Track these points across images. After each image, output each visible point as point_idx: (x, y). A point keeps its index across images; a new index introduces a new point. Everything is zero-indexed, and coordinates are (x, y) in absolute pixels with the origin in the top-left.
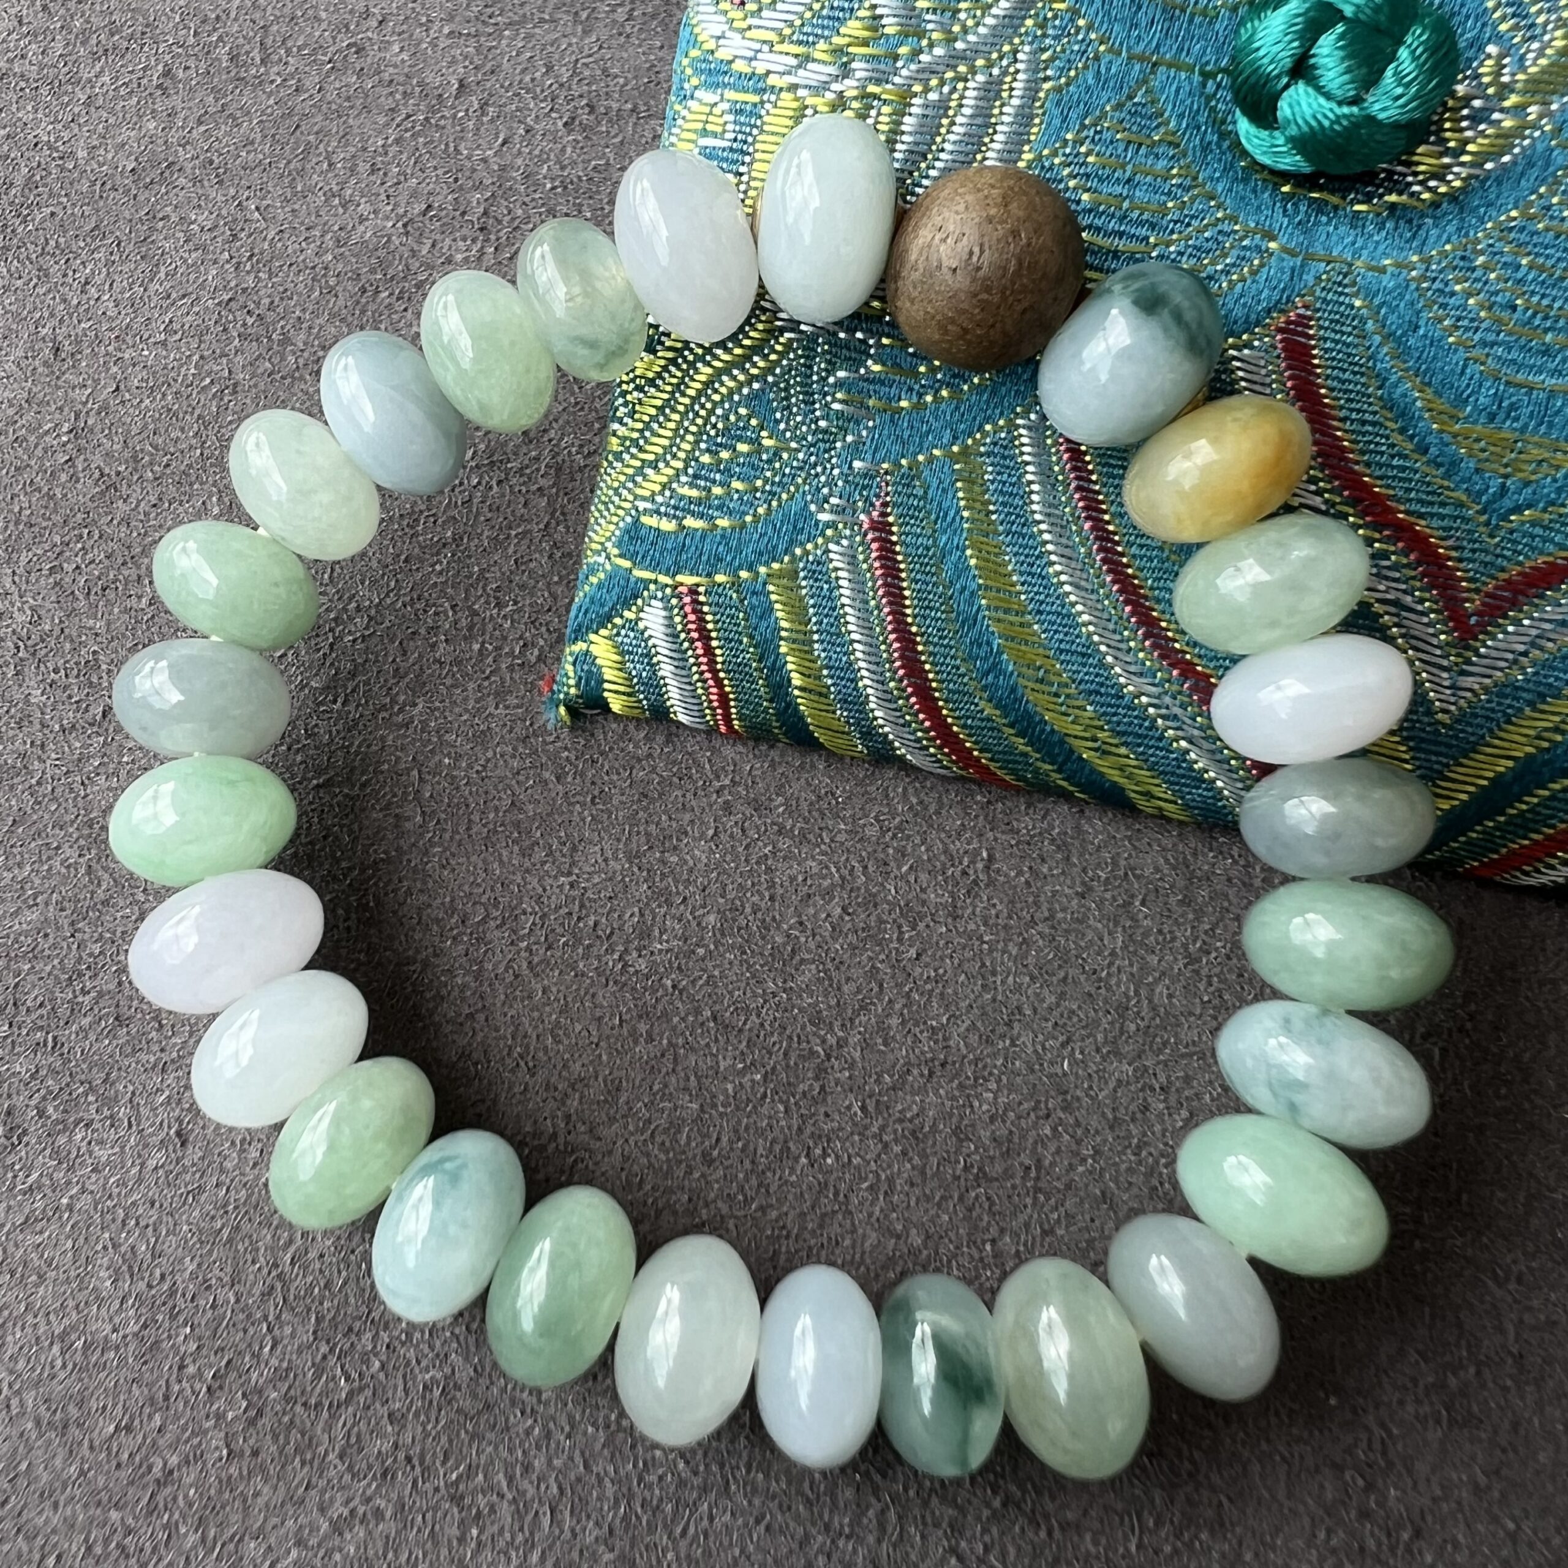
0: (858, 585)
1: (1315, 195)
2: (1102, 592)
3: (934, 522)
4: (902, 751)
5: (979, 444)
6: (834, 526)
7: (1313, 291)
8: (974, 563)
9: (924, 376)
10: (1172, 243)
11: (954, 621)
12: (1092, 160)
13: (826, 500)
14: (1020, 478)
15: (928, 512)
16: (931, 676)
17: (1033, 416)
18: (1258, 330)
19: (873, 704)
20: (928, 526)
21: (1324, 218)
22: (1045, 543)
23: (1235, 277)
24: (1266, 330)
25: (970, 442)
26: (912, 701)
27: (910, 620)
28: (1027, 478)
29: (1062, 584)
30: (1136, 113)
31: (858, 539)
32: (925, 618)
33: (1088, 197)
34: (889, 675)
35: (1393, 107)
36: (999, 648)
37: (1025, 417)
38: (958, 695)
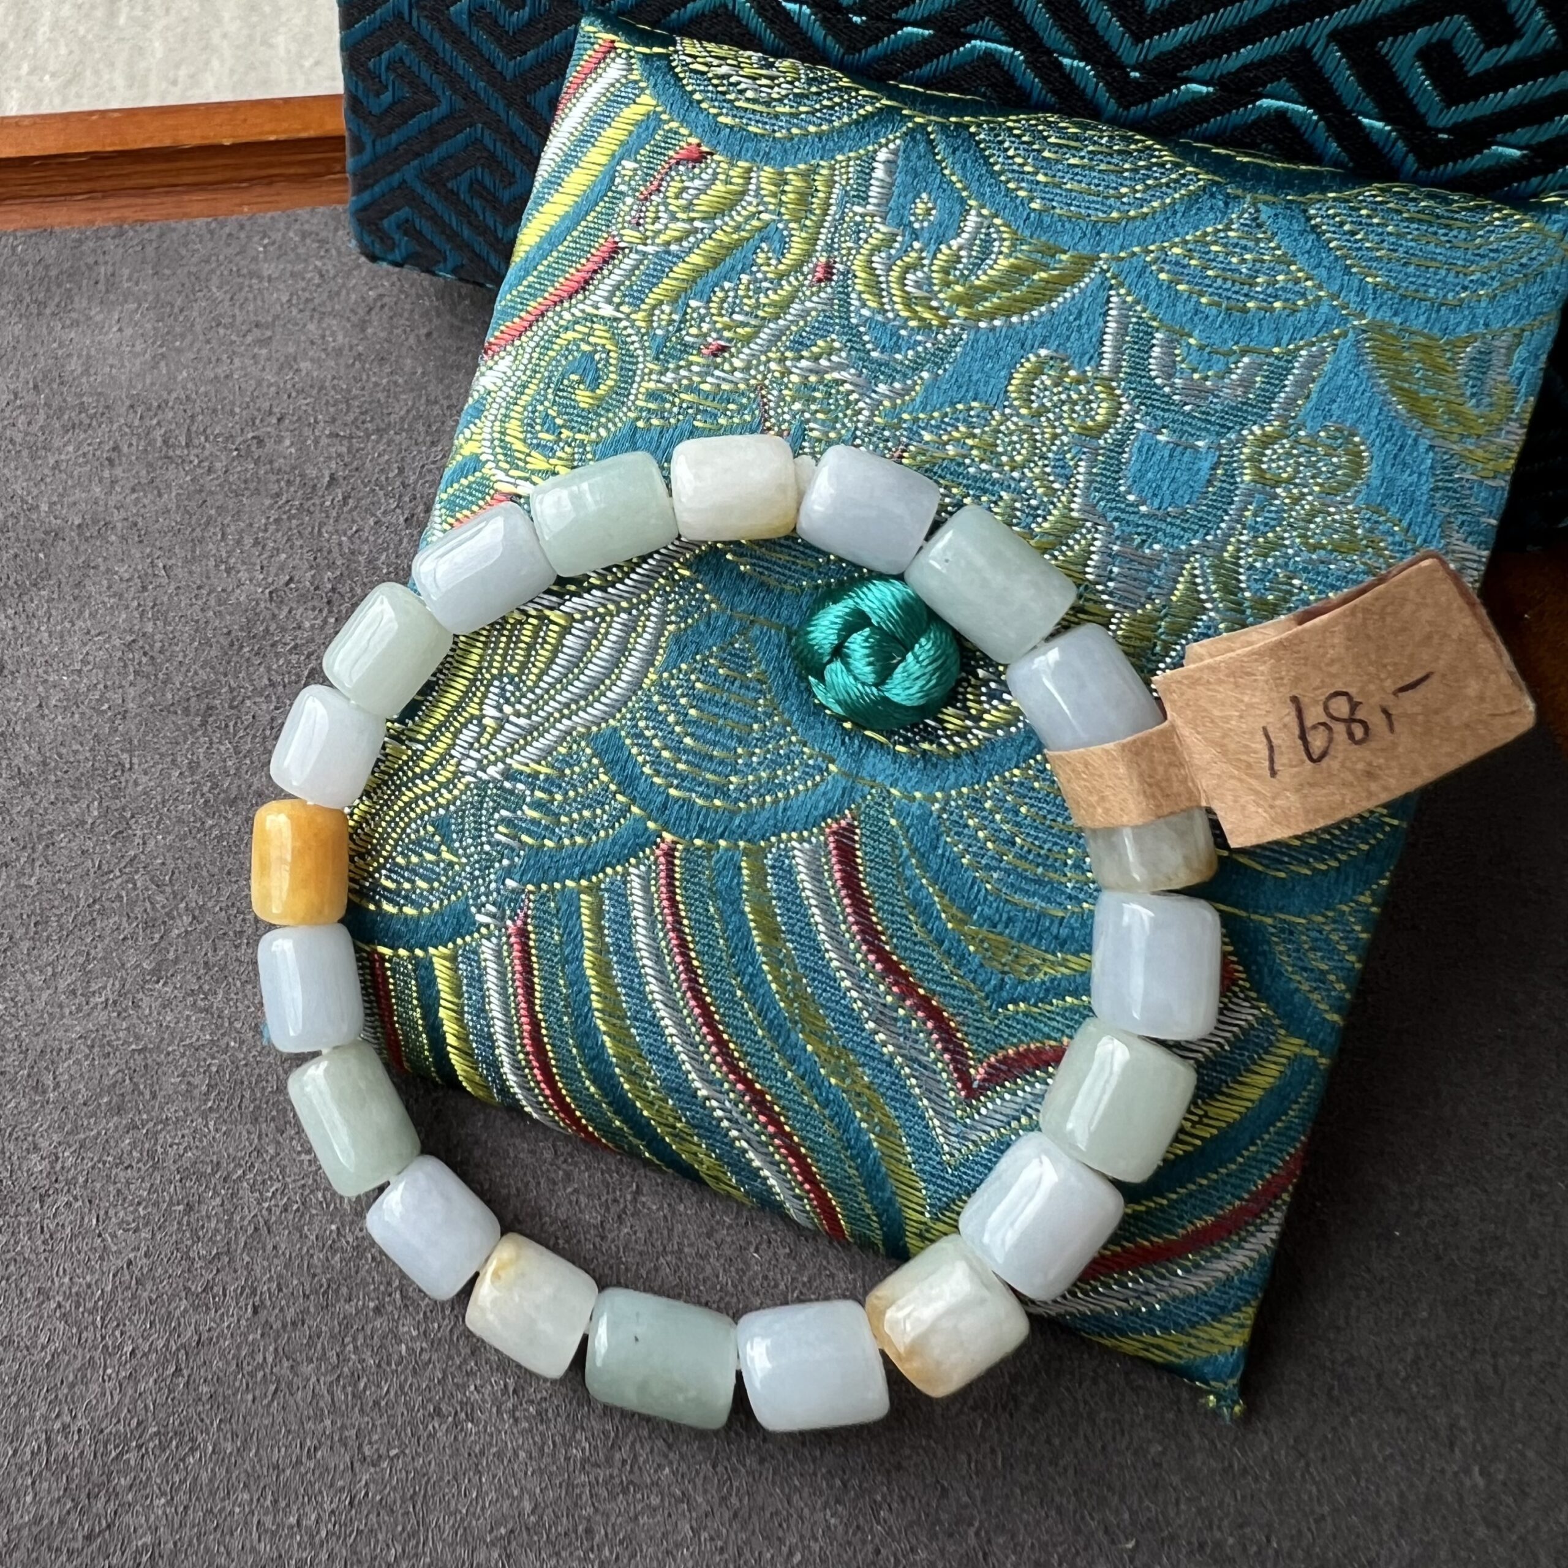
0: (502, 975)
1: (868, 733)
2: (685, 1012)
3: (562, 936)
4: (528, 1109)
5: (600, 881)
6: (487, 926)
7: (858, 807)
8: (589, 972)
9: (565, 824)
10: (754, 754)
11: (570, 1016)
12: (698, 685)
13: (483, 905)
14: (629, 913)
15: (558, 927)
16: (551, 1055)
17: (642, 868)
18: (815, 830)
19: (506, 1069)
20: (557, 938)
21: (872, 752)
22: (644, 966)
23: (801, 787)
24: (822, 831)
25: (594, 879)
26: (536, 1071)
27: (537, 1008)
28: (634, 913)
29: (654, 1000)
30: (735, 655)
31: (504, 939)
32: (549, 1008)
33: (693, 712)
34: (518, 1048)
35: (903, 695)
36: (603, 1042)
37: (637, 867)
38: (570, 1074)
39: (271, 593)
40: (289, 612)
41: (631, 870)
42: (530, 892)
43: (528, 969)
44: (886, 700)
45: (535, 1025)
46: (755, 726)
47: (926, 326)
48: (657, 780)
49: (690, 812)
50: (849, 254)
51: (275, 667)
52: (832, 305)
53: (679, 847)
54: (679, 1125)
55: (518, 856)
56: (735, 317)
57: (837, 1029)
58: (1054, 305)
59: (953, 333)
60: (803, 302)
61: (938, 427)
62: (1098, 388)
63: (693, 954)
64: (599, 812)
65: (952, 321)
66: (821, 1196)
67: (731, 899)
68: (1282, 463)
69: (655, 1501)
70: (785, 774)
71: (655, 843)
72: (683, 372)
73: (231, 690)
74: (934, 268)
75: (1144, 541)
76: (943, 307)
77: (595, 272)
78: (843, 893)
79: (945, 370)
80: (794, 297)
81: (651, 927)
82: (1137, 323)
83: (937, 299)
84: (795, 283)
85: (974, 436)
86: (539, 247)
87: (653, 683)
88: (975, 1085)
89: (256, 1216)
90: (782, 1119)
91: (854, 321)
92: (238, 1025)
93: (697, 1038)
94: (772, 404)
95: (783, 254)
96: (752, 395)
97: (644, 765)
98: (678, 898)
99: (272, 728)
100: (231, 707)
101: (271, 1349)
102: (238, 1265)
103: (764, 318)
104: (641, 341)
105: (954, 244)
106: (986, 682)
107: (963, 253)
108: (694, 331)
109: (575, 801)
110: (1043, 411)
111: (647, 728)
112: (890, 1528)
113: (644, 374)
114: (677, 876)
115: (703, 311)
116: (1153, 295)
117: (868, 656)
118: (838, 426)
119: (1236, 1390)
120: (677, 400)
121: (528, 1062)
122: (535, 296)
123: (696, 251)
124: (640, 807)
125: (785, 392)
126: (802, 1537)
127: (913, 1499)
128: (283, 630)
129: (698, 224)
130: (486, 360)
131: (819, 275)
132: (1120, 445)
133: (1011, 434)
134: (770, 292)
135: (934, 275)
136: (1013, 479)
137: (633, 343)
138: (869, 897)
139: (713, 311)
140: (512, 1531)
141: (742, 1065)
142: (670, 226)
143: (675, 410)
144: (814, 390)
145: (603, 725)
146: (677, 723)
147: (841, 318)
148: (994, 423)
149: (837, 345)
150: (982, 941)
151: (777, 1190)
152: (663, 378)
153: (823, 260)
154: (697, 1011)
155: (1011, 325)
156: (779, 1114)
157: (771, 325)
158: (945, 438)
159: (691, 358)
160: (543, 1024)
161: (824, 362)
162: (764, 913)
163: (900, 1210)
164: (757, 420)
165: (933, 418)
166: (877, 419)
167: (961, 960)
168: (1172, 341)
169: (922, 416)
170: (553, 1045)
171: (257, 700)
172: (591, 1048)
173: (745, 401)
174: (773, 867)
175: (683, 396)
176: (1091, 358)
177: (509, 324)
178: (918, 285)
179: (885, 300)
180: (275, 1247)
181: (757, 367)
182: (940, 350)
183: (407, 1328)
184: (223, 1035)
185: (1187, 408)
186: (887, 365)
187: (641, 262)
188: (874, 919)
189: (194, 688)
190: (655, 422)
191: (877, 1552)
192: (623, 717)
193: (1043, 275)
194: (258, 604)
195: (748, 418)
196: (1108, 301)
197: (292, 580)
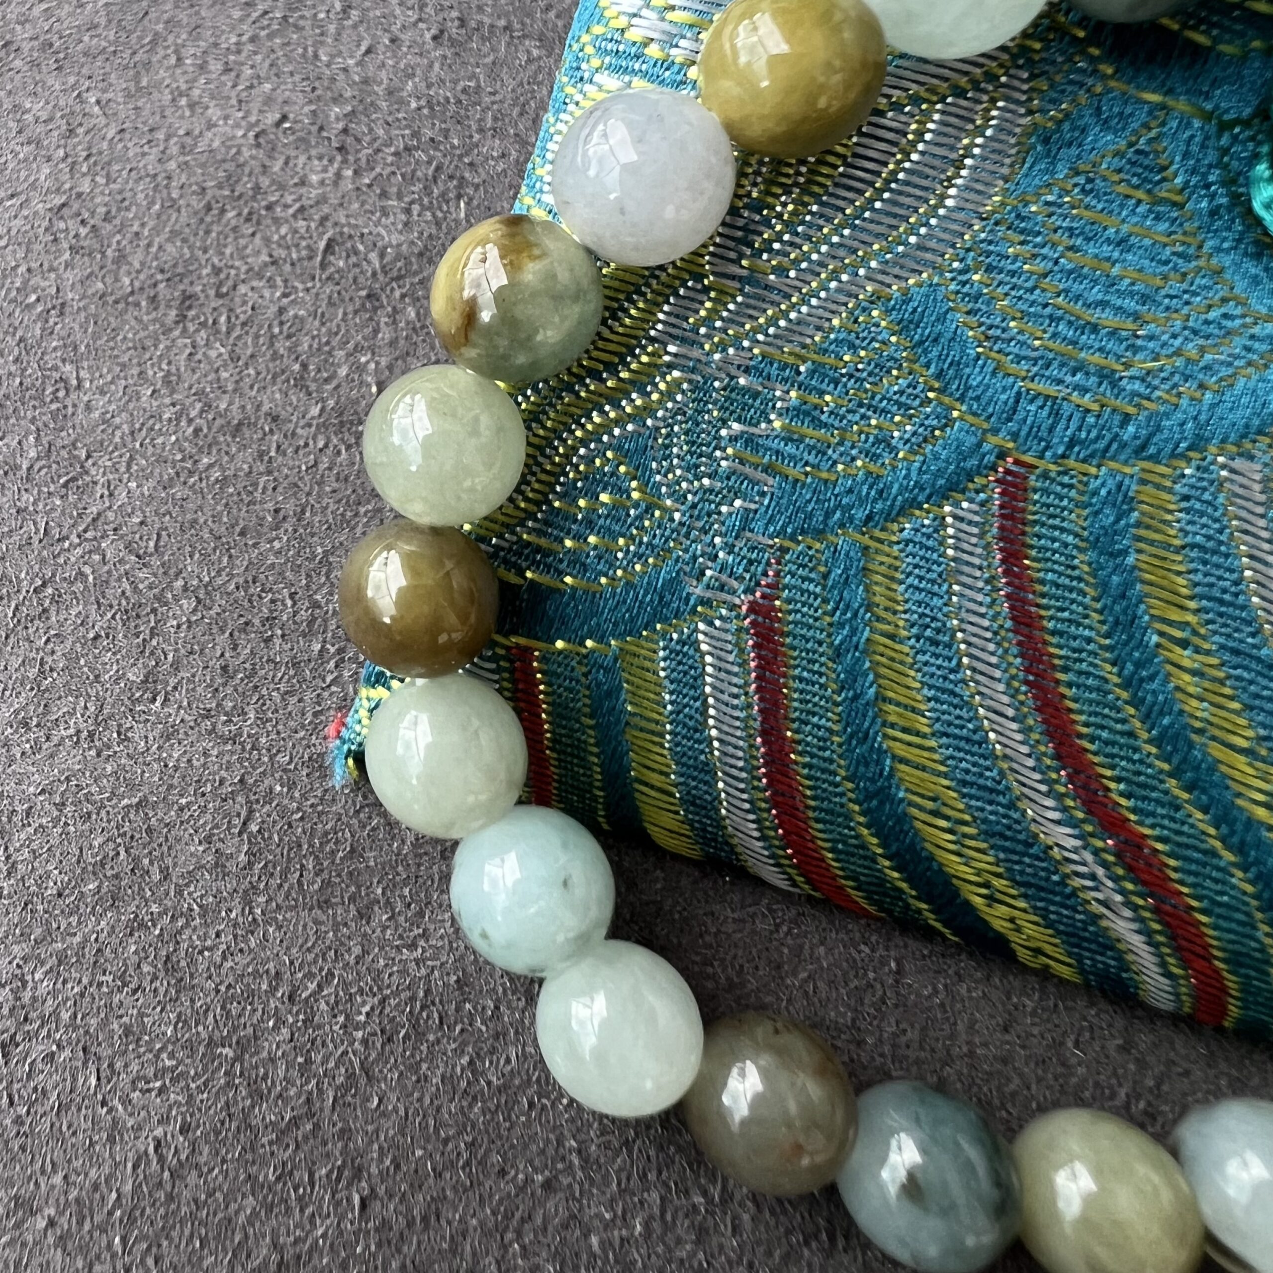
3: (831, 614)
6: (709, 603)
11: (840, 733)
14: (942, 575)
15: (826, 601)
18: (1261, 438)
20: (823, 617)
27: (787, 723)
29: (979, 706)
30: (1136, 164)
32: (806, 723)
38: (832, 816)
39: (257, 136)
40: (286, 163)
41: (952, 510)
49: (1054, 416)
51: (275, 237)
63: (1044, 635)
73: (217, 271)
97: (981, 344)
99: (281, 323)
100: (219, 295)
114: (1026, 517)
124: (970, 411)
128: (282, 187)
170: (809, 778)
171: (255, 283)
172: (873, 781)
174: (1186, 498)
189: (162, 271)
194: (238, 153)
197: (284, 118)
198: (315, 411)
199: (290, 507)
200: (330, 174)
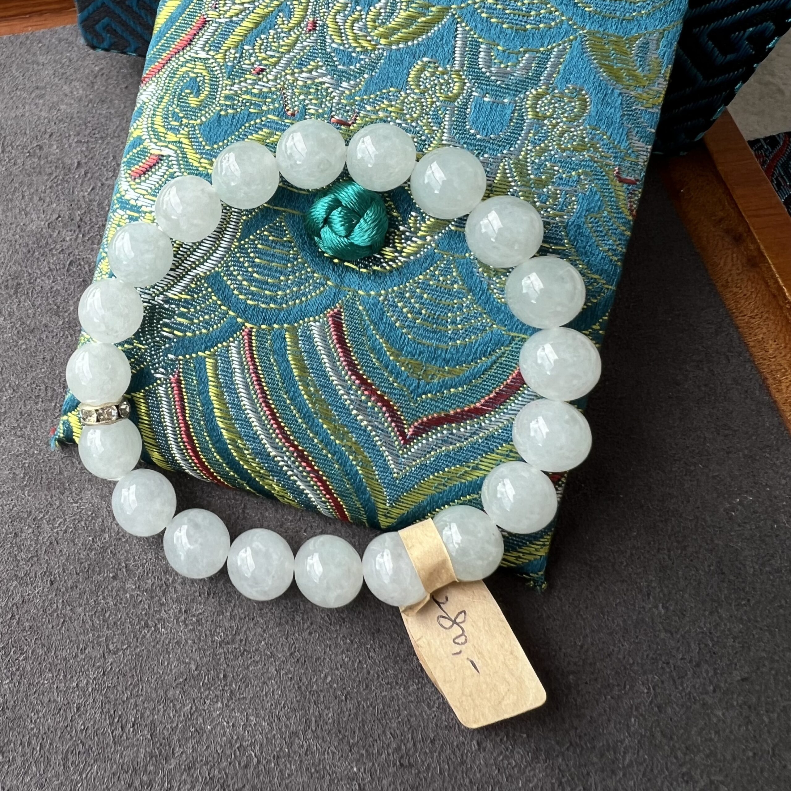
0: (169, 404)
1: (346, 264)
2: (262, 413)
3: (197, 381)
4: (187, 471)
5: (216, 351)
6: (160, 379)
7: (343, 301)
8: (212, 398)
9: (196, 323)
10: (289, 279)
11: (204, 421)
12: (259, 246)
13: (157, 368)
14: (231, 366)
15: (196, 376)
16: (196, 442)
17: (236, 342)
18: (322, 315)
19: (175, 451)
20: (195, 382)
21: (349, 273)
22: (240, 392)
23: (313, 294)
24: (325, 315)
25: (212, 350)
26: (189, 451)
27: (188, 419)
28: (233, 366)
29: (246, 409)
30: (277, 229)
31: (169, 385)
32: (193, 418)
33: (257, 260)
34: (179, 440)
35: (360, 241)
36: (221, 433)
37: (233, 342)
38: (206, 450)
39: (49, 224)
40: (59, 233)
41: (231, 344)
42: (180, 360)
43: (182, 399)
44: (352, 244)
45: (187, 427)
46: (289, 265)
47: (365, 51)
48: (241, 297)
49: (258, 312)
50: (324, 15)
51: (52, 261)
52: (317, 43)
53: (254, 330)
54: (262, 471)
55: (173, 342)
56: (268, 53)
57: (338, 415)
58: (429, 34)
59: (379, 53)
60: (302, 43)
61: (374, 103)
62: (453, 76)
63: (264, 384)
64: (213, 316)
65: (379, 47)
66: (335, 500)
67: (281, 354)
68: (547, 108)
69: (257, 658)
70: (305, 287)
71: (242, 329)
72: (243, 84)
73: (30, 275)
74: (368, 19)
75: (479, 153)
76: (373, 40)
77: (195, 35)
78: (337, 346)
79: (376, 72)
80: (297, 40)
81: (243, 373)
82: (471, 41)
83: (370, 36)
84: (298, 33)
85: (392, 106)
86: (166, 23)
87: (237, 247)
88: (408, 437)
89: (50, 536)
90: (313, 463)
91: (328, 50)
92: (38, 442)
93: (269, 426)
94: (289, 97)
95: (291, 18)
96: (278, 93)
97: (233, 290)
98: (255, 356)
99: (51, 292)
100: (30, 283)
101: (61, 601)
102: (42, 561)
103: (282, 53)
104: (221, 69)
105: (378, 6)
106: (403, 233)
107: (382, 11)
108: (247, 62)
109: (200, 311)
110: (426, 90)
111: (234, 270)
112: (375, 661)
113: (223, 87)
114: (254, 345)
115: (251, 51)
116: (479, 25)
117: (341, 221)
118: (323, 106)
119: (543, 577)
120: (241, 99)
121: (185, 446)
122: (165, 50)
123: (246, 19)
124: (233, 312)
125: (295, 90)
126: (332, 669)
127: (386, 646)
128: (56, 242)
129: (246, 5)
130: (142, 86)
131: (310, 28)
132: (465, 105)
133: (410, 103)
134: (285, 39)
135: (368, 23)
136: (413, 127)
137: (216, 71)
138: (350, 347)
139: (256, 51)
140: (186, 680)
141: (291, 438)
142: (232, 7)
143: (240, 104)
144: (310, 88)
145: (213, 271)
146: (249, 267)
147: (321, 49)
148: (402, 98)
149: (320, 64)
150: (408, 364)
151: (313, 499)
152: (232, 88)
153: (311, 19)
154: (268, 413)
155: (408, 47)
156: (312, 461)
157: (286, 56)
158: (377, 108)
159: (246, 76)
160: (191, 426)
161: (314, 73)
162: (299, 360)
163: (374, 504)
164: (281, 106)
165: (370, 98)
166: (342, 101)
167: (398, 375)
168: (489, 49)
169: (365, 97)
170: (196, 437)
171: (43, 278)
172: (216, 436)
173: (275, 97)
174: (301, 336)
175: (243, 96)
176: (449, 60)
177: (153, 66)
178: (361, 29)
179: (344, 38)
180: (61, 551)
181: (280, 78)
182: (372, 62)
183: (129, 585)
184: (31, 448)
185: (498, 83)
186: (346, 72)
187: (218, 28)
188: (354, 358)
189: (10, 275)
190: (230, 111)
191: (369, 673)
192: (222, 265)
193: (423, 19)
194: (42, 230)
195: (277, 105)
196: (456, 30)
197: (59, 217)
198: (61, 323)
199: (48, 357)
200: (74, 237)
